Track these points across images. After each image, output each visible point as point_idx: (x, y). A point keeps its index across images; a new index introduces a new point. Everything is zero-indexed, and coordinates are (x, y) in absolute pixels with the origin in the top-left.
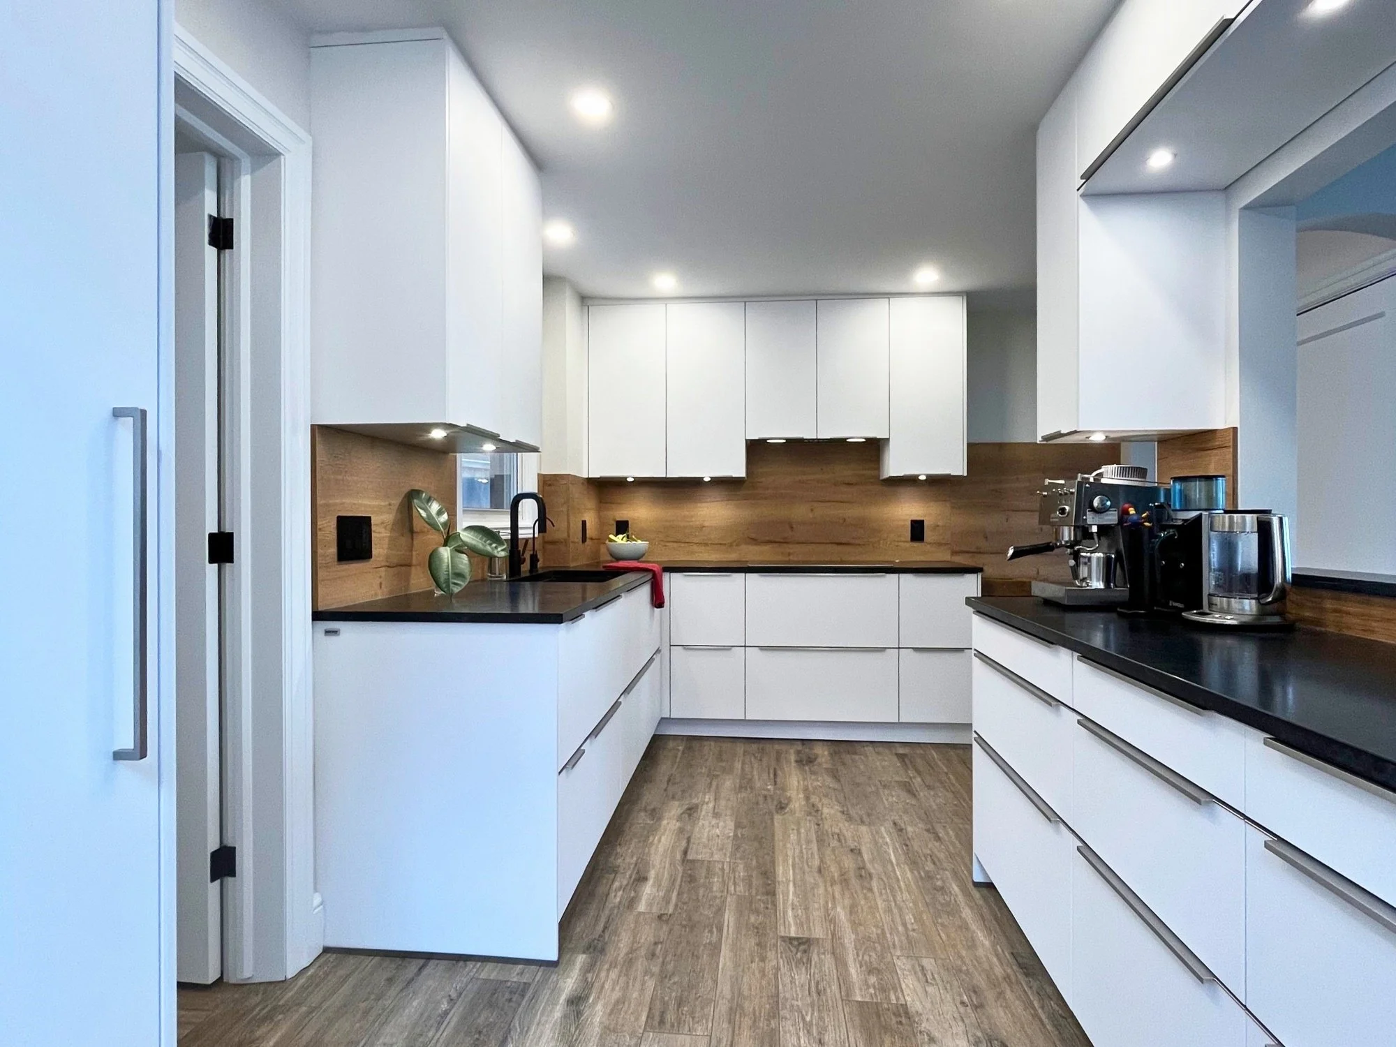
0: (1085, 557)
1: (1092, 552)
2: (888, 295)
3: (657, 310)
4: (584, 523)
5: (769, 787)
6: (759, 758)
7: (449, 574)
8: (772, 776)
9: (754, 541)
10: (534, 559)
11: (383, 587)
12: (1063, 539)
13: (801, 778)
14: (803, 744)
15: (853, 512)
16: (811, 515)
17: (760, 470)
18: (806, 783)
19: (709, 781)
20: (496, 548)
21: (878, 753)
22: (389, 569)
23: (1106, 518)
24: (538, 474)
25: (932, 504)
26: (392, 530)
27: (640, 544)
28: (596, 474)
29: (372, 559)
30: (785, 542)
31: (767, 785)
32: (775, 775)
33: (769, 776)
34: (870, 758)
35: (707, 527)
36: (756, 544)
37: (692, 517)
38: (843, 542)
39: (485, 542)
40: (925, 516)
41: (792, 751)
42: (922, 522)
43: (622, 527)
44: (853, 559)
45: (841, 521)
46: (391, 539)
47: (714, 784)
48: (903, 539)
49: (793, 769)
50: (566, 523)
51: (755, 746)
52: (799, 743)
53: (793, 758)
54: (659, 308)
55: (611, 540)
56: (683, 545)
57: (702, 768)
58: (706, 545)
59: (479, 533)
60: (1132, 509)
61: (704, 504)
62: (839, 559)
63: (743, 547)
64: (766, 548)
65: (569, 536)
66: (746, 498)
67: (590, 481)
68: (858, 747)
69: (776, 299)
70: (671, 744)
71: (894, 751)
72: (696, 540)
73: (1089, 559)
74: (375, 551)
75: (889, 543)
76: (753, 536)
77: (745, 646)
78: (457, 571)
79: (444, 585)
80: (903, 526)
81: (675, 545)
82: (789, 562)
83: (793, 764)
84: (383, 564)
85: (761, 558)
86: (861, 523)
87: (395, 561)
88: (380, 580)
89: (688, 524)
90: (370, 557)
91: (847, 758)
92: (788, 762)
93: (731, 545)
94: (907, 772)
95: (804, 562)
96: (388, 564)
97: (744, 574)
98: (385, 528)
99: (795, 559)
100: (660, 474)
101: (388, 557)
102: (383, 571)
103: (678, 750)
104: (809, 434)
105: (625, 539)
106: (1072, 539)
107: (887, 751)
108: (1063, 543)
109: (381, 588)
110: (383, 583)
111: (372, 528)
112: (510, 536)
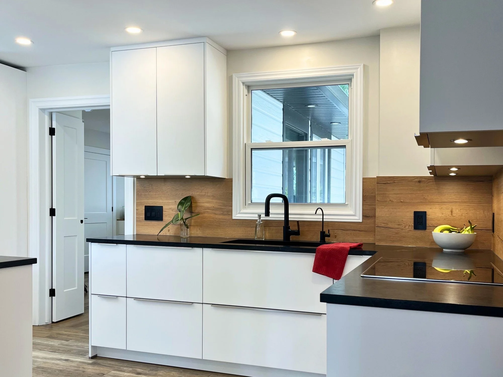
24: (364, 178)
74: (165, 218)
90: (162, 220)
109: (169, 231)
110: (170, 230)
111: (163, 210)
112: (284, 219)
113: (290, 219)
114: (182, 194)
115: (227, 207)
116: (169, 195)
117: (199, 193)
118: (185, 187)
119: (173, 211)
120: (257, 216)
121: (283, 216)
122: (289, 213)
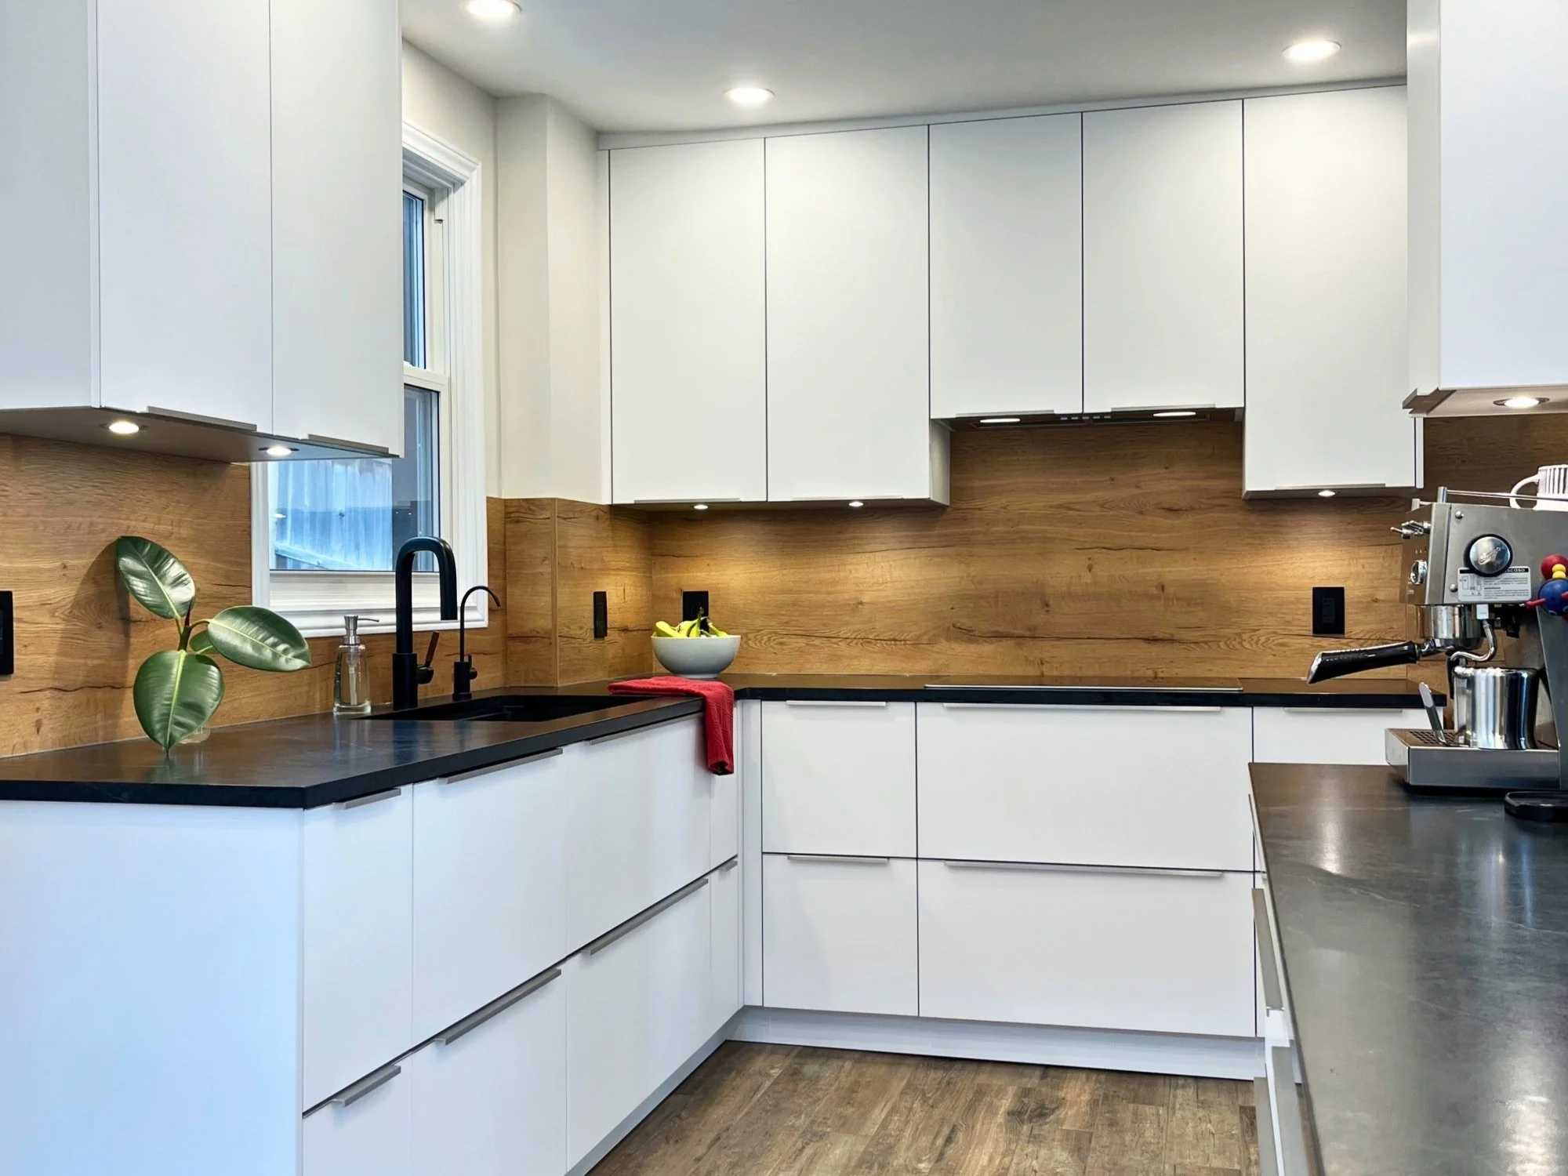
0: (1462, 677)
1: (1478, 665)
2: (1242, 93)
3: (745, 154)
4: (600, 599)
5: (922, 1166)
6: (931, 1102)
7: (170, 705)
8: (940, 1142)
9: (966, 634)
10: (463, 673)
11: (43, 729)
12: (1436, 637)
13: (1002, 1147)
14: (1043, 1077)
15: (1179, 570)
16: (1087, 578)
17: (977, 484)
18: (1007, 1160)
19: (799, 1145)
20: (285, 651)
21: (1202, 1104)
22: (61, 694)
23: (1503, 587)
24: (489, 499)
25: (1363, 552)
26: (71, 616)
27: (723, 641)
28: (626, 496)
29: (12, 675)
30: (1033, 635)
31: (920, 1161)
32: (949, 1140)
33: (933, 1143)
34: (1179, 1114)
35: (867, 603)
36: (970, 641)
37: (835, 583)
38: (1161, 636)
39: (264, 640)
40: (1347, 579)
41: (1011, 1090)
42: (1341, 591)
43: (695, 605)
44: (1189, 673)
45: (1154, 591)
46: (67, 637)
47: (808, 1151)
48: (1296, 630)
49: (994, 1129)
50: (549, 599)
51: (936, 1075)
52: (1038, 1072)
53: (1006, 1103)
54: (749, 150)
55: (661, 634)
56: (817, 642)
57: (798, 1117)
58: (866, 641)
59: (253, 622)
60: (1562, 567)
61: (864, 557)
62: (1150, 673)
63: (944, 645)
64: (988, 648)
65: (555, 624)
66: (948, 543)
67: (618, 512)
68: (1162, 1089)
69: (995, 114)
70: (759, 1063)
71: (1240, 1102)
72: (844, 632)
73: (1471, 682)
74: (19, 659)
75: (1263, 639)
76: (966, 623)
77: (917, 859)
78: (190, 700)
79: (157, 727)
80: (1298, 601)
81: (802, 642)
82: (1042, 678)
83: (1000, 1118)
84: (45, 684)
85: (981, 670)
86: (1199, 596)
87: (80, 678)
88: (37, 716)
89: (830, 598)
90: (11, 671)
91: (1126, 1113)
92: (992, 1110)
93: (917, 643)
94: (1247, 1148)
95: (1074, 680)
96: (57, 684)
97: (912, 705)
98: (52, 613)
99: (1055, 673)
100: (755, 495)
101: (58, 671)
102: (45, 700)
103: (768, 1075)
104: (1065, 405)
105: (696, 629)
106: (1457, 635)
107: (1224, 1099)
108: (1438, 644)
109: (38, 732)
110: (45, 722)
111: (15, 614)
112: (395, 627)
113: (415, 628)
114: (91, 524)
115: (237, 589)
116: (35, 528)
117: (151, 526)
118: (101, 492)
119: (53, 616)
120: (341, 621)
121: (392, 618)
122: (414, 606)
